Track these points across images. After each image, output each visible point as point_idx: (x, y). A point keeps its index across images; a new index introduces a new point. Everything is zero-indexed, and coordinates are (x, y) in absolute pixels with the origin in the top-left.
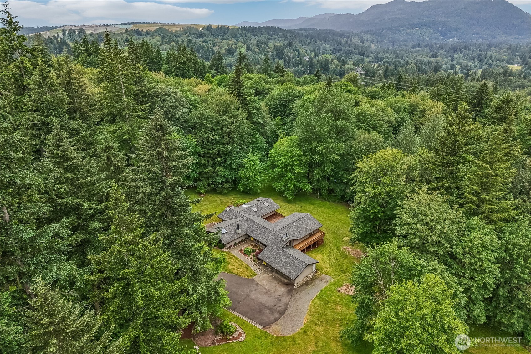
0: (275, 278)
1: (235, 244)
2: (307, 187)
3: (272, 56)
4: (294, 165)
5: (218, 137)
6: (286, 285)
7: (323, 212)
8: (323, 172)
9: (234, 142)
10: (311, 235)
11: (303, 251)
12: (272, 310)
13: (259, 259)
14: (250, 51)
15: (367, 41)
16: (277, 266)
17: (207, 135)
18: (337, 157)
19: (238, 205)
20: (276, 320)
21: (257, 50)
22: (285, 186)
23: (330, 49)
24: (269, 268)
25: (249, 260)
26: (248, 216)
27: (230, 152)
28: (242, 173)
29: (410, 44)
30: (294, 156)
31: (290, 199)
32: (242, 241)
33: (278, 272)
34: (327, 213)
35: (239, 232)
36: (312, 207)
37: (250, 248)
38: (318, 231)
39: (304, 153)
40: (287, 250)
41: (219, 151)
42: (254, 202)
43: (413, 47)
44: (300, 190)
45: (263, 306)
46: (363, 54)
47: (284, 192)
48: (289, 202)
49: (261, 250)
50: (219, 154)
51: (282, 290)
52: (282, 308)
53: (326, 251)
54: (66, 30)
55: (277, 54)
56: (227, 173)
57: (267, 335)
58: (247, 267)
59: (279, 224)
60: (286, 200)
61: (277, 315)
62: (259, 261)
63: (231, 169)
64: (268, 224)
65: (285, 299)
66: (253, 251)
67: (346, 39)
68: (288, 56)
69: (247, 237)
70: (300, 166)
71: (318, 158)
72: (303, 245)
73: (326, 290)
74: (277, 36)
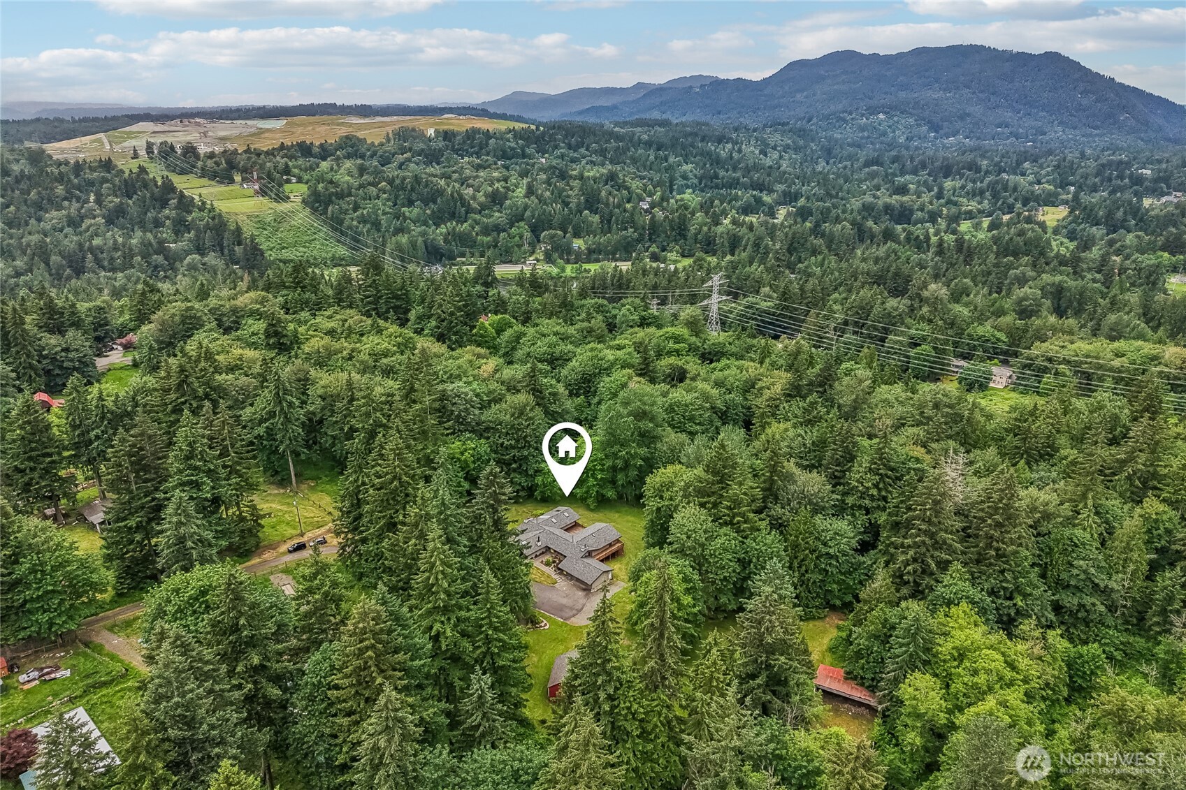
0: (574, 585)
1: (536, 556)
2: (610, 493)
3: (578, 205)
4: (596, 470)
5: (513, 442)
6: (584, 590)
7: (628, 521)
8: (627, 476)
9: (530, 446)
10: (610, 545)
11: (602, 561)
12: (571, 609)
13: (559, 569)
14: (533, 198)
15: (774, 148)
16: (575, 574)
17: (501, 441)
18: (640, 462)
19: (536, 516)
20: (574, 616)
21: (548, 194)
22: (587, 492)
23: (695, 176)
24: (570, 576)
25: (550, 571)
26: (547, 528)
27: (526, 458)
28: (539, 480)
29: (863, 155)
30: (595, 460)
31: (592, 507)
32: (543, 553)
33: (578, 580)
34: (633, 522)
35: (539, 544)
36: (617, 515)
37: (551, 559)
38: (618, 541)
39: (607, 456)
40: (585, 560)
41: (514, 456)
42: (554, 512)
43: (868, 164)
44: (603, 496)
45: (564, 606)
46: (761, 187)
47: (586, 498)
48: (592, 510)
49: (560, 561)
50: (514, 460)
51: (581, 593)
52: (580, 607)
53: (625, 560)
54: (153, 144)
55: (587, 201)
56: (523, 480)
57: (567, 625)
58: (549, 576)
59: (578, 535)
60: (588, 508)
61: (575, 612)
62: (560, 571)
63: (527, 475)
64: (567, 535)
65: (582, 601)
66: (554, 562)
67: (729, 146)
68: (607, 205)
69: (548, 549)
70: (602, 470)
71: (619, 463)
72: (603, 555)
73: (619, 593)
74: (587, 150)
